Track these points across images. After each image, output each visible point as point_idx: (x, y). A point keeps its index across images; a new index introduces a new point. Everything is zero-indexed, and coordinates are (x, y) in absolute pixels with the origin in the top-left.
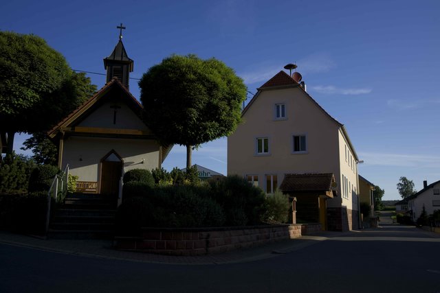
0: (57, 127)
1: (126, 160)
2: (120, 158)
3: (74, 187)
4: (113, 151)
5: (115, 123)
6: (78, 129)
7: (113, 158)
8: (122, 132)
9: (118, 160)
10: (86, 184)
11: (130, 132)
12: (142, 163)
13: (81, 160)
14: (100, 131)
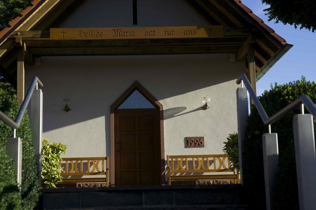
0: (7, 30)
1: (167, 104)
2: (152, 100)
3: (58, 172)
4: (136, 87)
5: (135, 22)
6: (56, 34)
7: (136, 102)
8: (160, 33)
9: (148, 105)
10: (83, 164)
11: (179, 32)
12: (205, 107)
13: (67, 109)
14: (107, 33)
